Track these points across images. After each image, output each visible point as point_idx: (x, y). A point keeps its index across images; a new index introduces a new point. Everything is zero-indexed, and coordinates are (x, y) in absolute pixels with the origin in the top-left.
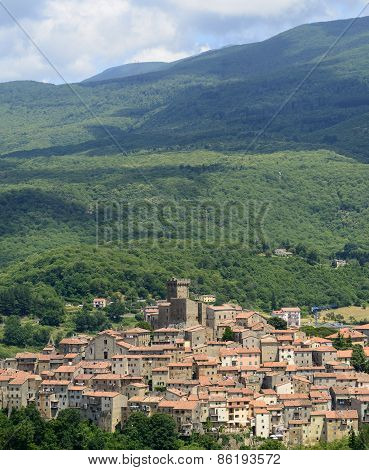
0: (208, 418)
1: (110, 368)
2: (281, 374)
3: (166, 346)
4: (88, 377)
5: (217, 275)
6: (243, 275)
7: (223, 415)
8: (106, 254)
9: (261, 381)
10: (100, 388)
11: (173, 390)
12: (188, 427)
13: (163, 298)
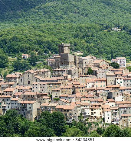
0: (81, 114)
1: (31, 89)
2: (117, 91)
3: (59, 78)
4: (20, 93)
5: (83, 41)
6: (97, 41)
7: (88, 112)
8: (28, 32)
9: (107, 95)
10: (26, 99)
11: (63, 100)
12: (71, 118)
13: (56, 53)
